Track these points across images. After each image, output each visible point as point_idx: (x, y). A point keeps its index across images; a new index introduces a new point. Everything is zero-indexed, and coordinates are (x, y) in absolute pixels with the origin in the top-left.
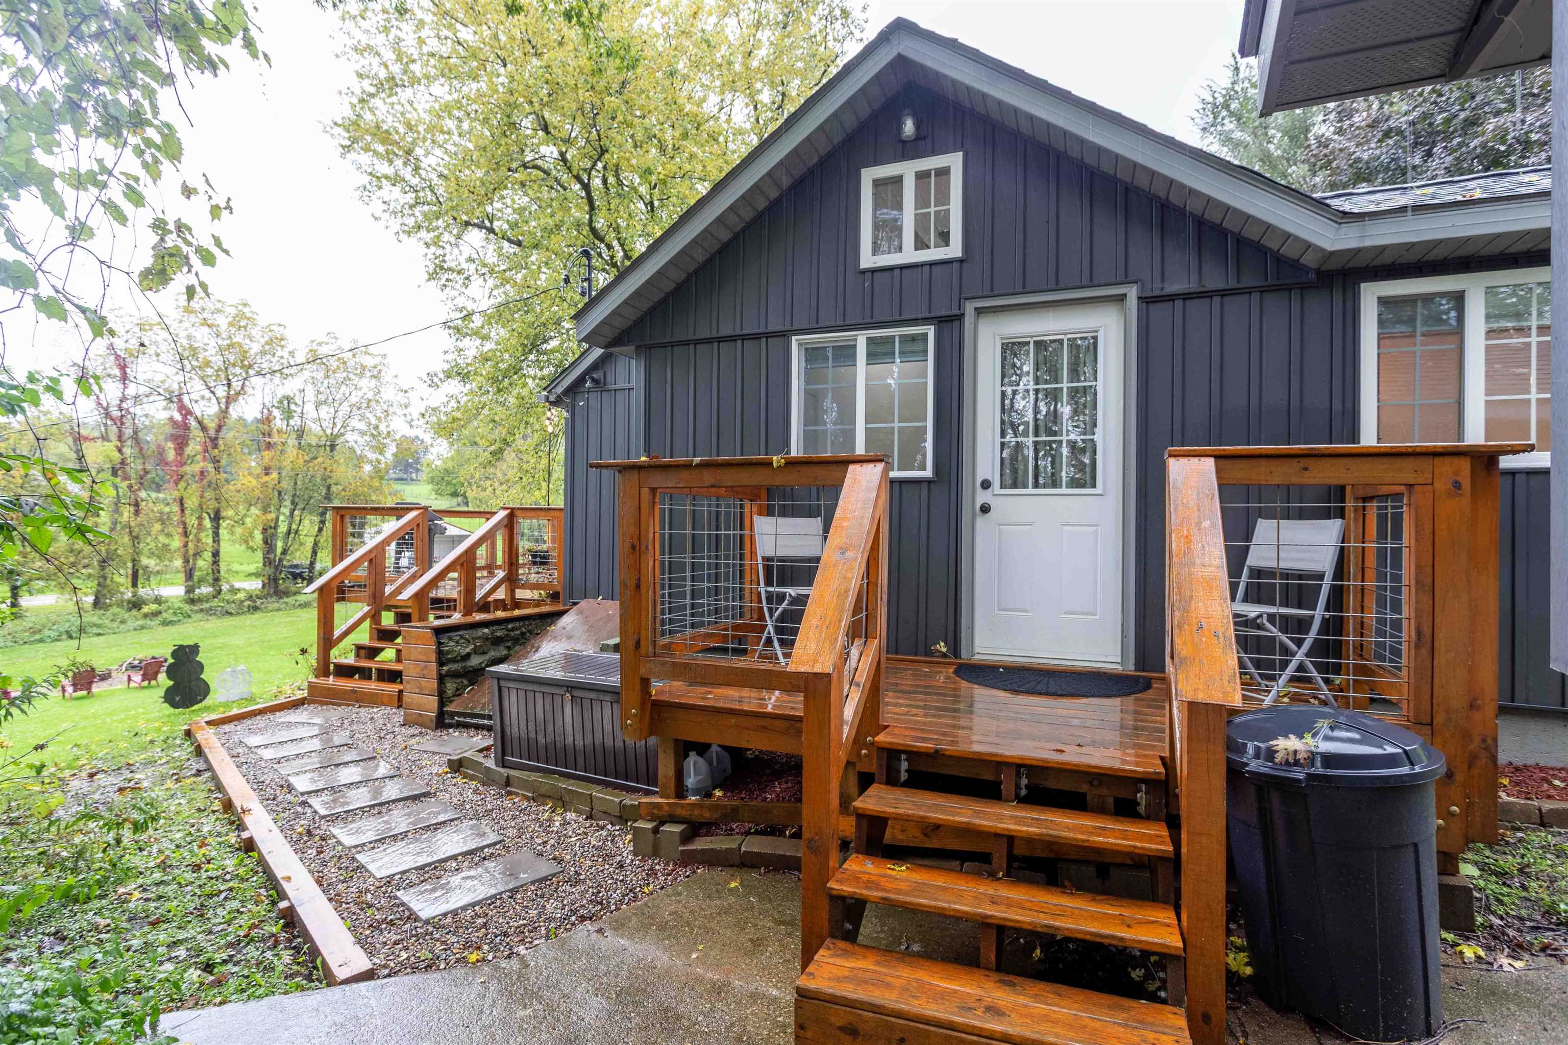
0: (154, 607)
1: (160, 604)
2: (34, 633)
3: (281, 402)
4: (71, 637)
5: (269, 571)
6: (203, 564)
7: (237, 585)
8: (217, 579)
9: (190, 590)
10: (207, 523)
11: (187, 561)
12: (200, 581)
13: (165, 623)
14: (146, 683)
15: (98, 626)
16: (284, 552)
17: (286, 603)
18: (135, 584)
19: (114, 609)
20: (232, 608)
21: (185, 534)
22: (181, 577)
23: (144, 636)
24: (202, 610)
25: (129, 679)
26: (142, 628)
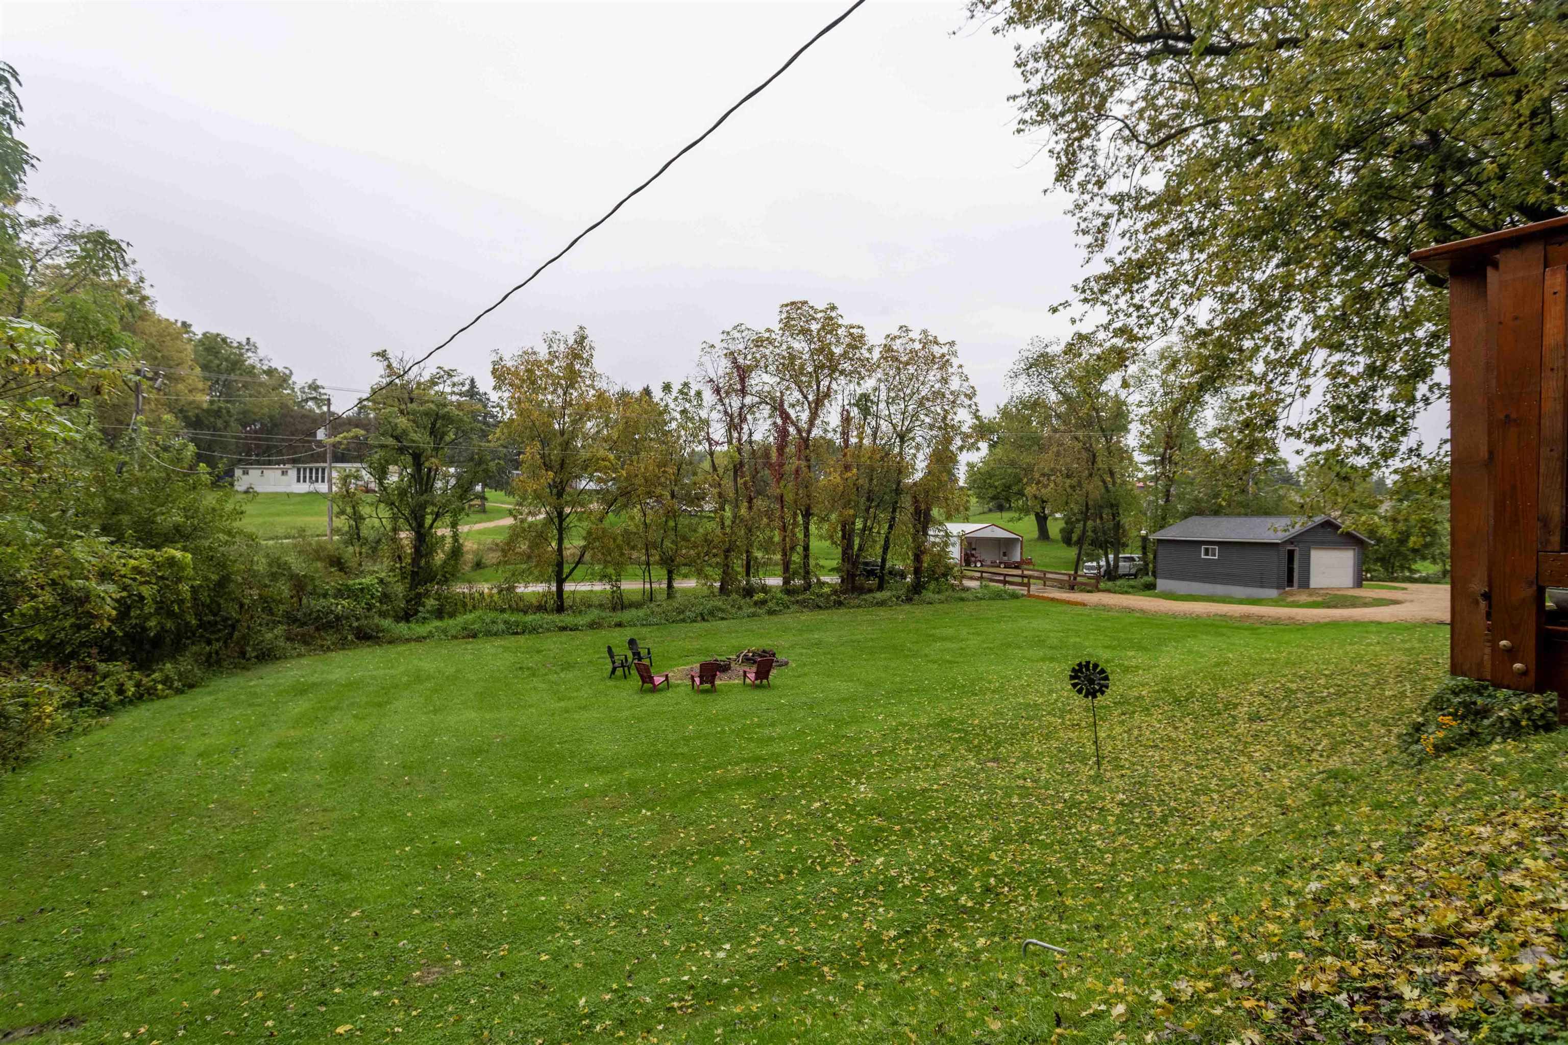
0: (762, 595)
1: (766, 592)
2: (679, 613)
3: (860, 400)
4: (703, 619)
5: (847, 566)
6: (796, 558)
7: (823, 579)
8: (807, 573)
9: (786, 582)
10: (800, 519)
11: (784, 554)
12: (794, 574)
13: (771, 612)
14: (758, 682)
15: (723, 611)
16: (861, 549)
17: (865, 600)
18: (748, 574)
19: (734, 596)
20: (821, 602)
21: (784, 528)
22: (779, 569)
23: (754, 624)
24: (797, 602)
25: (745, 676)
26: (754, 615)
